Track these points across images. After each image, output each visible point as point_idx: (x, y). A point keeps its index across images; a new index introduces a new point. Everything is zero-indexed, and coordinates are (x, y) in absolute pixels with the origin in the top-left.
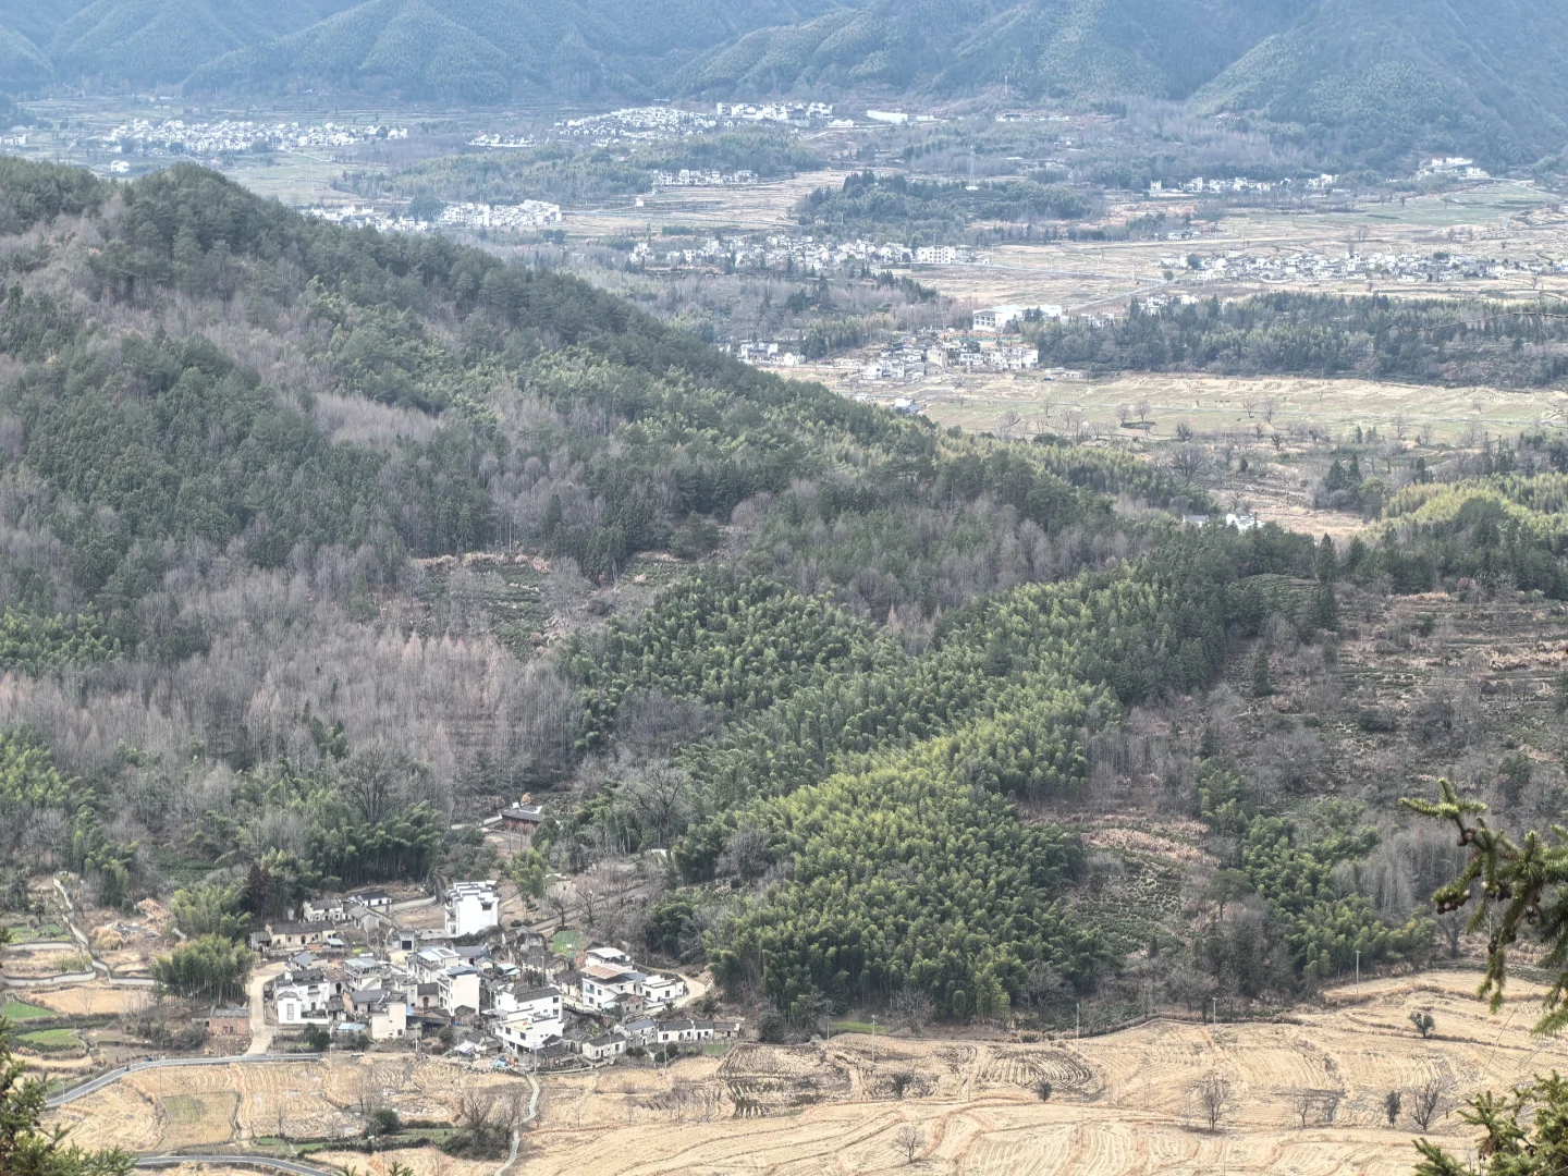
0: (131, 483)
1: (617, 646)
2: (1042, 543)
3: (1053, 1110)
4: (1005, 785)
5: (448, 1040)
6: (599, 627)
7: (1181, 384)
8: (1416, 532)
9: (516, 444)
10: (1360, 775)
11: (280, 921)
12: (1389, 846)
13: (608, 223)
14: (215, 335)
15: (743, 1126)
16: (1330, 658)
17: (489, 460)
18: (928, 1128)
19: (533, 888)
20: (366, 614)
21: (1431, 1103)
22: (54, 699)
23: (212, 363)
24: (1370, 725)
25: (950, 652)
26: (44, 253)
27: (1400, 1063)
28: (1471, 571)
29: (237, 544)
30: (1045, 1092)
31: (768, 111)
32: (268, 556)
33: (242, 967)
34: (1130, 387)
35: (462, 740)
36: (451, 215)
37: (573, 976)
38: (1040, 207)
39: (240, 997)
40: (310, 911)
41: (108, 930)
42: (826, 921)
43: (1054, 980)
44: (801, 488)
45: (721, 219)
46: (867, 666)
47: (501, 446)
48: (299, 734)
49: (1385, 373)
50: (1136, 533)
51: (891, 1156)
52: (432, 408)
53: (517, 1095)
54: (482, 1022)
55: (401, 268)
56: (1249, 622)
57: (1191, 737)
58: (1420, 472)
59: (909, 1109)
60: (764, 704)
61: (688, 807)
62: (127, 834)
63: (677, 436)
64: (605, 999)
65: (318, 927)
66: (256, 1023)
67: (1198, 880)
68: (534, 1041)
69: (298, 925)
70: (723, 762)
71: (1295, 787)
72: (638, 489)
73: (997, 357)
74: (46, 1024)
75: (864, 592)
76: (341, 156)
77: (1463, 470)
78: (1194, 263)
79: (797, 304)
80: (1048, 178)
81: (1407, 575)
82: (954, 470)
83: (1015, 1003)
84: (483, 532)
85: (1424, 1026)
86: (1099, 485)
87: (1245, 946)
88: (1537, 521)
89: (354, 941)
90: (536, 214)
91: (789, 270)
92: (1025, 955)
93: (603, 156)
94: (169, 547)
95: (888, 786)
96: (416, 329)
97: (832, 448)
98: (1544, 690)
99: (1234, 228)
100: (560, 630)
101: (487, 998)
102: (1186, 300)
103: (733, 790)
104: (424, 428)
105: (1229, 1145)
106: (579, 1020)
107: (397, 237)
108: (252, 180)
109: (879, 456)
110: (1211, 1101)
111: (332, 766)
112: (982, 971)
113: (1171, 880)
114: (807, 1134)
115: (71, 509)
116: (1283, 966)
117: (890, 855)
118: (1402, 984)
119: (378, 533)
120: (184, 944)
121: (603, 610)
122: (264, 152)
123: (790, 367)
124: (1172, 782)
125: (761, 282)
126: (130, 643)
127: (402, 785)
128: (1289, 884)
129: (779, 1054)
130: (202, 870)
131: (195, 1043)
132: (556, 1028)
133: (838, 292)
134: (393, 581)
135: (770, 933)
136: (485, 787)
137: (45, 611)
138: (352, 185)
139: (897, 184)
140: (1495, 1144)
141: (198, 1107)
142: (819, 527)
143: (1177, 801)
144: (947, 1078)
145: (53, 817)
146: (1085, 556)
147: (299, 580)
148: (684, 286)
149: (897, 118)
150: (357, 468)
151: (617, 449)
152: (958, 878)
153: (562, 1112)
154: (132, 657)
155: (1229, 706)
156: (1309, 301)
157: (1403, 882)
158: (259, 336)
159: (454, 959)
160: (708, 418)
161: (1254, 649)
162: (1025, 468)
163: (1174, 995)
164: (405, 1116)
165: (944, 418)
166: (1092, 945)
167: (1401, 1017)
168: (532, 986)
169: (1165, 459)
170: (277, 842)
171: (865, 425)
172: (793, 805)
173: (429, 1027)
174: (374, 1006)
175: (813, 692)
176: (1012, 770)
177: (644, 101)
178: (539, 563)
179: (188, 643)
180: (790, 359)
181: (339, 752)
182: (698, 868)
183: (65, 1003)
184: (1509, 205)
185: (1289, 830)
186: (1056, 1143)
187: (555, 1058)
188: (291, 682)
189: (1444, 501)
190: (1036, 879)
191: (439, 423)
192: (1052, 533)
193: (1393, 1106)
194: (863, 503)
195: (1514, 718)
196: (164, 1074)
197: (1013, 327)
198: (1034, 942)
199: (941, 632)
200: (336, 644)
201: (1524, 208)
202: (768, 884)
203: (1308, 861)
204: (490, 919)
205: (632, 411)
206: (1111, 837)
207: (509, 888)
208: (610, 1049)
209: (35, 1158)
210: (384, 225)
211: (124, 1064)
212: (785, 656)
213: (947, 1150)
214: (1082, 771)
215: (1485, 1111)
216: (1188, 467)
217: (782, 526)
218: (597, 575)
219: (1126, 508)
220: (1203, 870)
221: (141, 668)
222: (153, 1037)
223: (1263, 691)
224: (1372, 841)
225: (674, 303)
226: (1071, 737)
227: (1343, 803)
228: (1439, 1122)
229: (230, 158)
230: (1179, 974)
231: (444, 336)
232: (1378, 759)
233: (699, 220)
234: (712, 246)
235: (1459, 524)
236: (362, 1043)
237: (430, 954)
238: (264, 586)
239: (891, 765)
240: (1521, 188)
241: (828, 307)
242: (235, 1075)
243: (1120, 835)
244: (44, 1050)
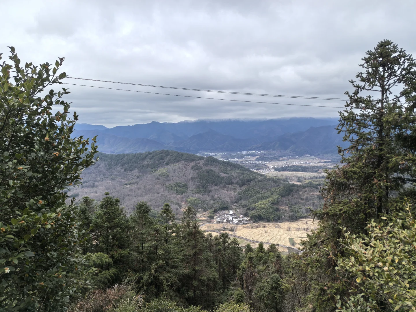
0: (206, 180)
1: (242, 192)
2: (275, 184)
3: (277, 229)
4: (272, 203)
5: (229, 222)
6: (241, 190)
7: (286, 172)
8: (305, 184)
9: (234, 177)
10: (301, 203)
11: (217, 213)
12: (303, 208)
13: (241, 160)
14: (212, 168)
15: (252, 229)
16: (298, 193)
17: (232, 178)
18: (267, 230)
19: (236, 210)
20: (223, 189)
21: (307, 229)
22: (200, 196)
23: (212, 171)
24: (302, 199)
25: (268, 193)
26: (200, 163)
27: (305, 226)
28: (309, 187)
29: (214, 184)
30: (276, 227)
31: (253, 152)
32: (216, 185)
33: (214, 216)
34: (282, 172)
35: (230, 199)
36: (230, 160)
37: (239, 217)
38: (274, 159)
39: (214, 219)
40: (219, 212)
41: (204, 213)
42: (259, 213)
43: (277, 219)
44: (256, 180)
45: (250, 160)
46: (261, 194)
47: (233, 177)
48: (218, 198)
49: (302, 171)
50: (283, 184)
51: (264, 232)
52: (228, 174)
53: (235, 226)
54: (232, 221)
55: (226, 163)
56: (292, 191)
57: (287, 200)
58: (305, 179)
59: (265, 228)
60: (253, 197)
61: (247, 205)
62: (205, 206)
63: (246, 176)
64: (241, 219)
65: (220, 213)
66: (215, 220)
67: (288, 211)
68: (236, 222)
69: (218, 213)
70: (251, 201)
71: (296, 204)
72: (244, 180)
73: (271, 170)
74: (199, 220)
75: (261, 188)
76: (221, 155)
77: (309, 179)
78: (287, 163)
79: (256, 166)
80: (275, 156)
81: (304, 187)
82: (268, 179)
83: (273, 220)
84: (232, 183)
85: (307, 223)
86: (280, 180)
87: (292, 216)
88: (315, 183)
89: (222, 214)
90: (236, 159)
91: (255, 163)
92: (274, 216)
93: (241, 155)
94: (209, 184)
95: (263, 203)
96: (227, 168)
97: (259, 177)
98: (316, 196)
99: (290, 160)
100: (238, 191)
101: (232, 219)
102: (286, 166)
103: (251, 203)
104: (227, 175)
105: (291, 232)
106: (239, 221)
107: (226, 161)
108: (215, 157)
109: (262, 178)
110: (289, 228)
111: (221, 201)
112: (271, 218)
113: (286, 211)
114: (257, 230)
115: (202, 181)
116: (295, 218)
117: (263, 208)
118: (304, 219)
119: (224, 183)
120: (209, 214)
121: (241, 189)
122: (216, 155)
123: (255, 171)
124: (286, 203)
125: (253, 164)
126: (206, 191)
127: (226, 203)
128: (295, 211)
129: (255, 224)
130: (211, 209)
131: (210, 222)
132: (238, 221)
133: (259, 165)
134: (225, 187)
135: (254, 214)
136: (232, 203)
137: (200, 189)
138: (222, 157)
139: (263, 157)
140: (313, 233)
141: (211, 227)
142: (257, 183)
143: (286, 205)
144: (268, 226)
145: (200, 205)
146: (279, 185)
147: (218, 187)
148: (247, 165)
149: (263, 152)
150: (222, 178)
151: (242, 177)
152: (269, 210)
153: (238, 228)
154: (206, 193)
155: (290, 197)
156: (296, 166)
157: (305, 211)
158: (215, 169)
159: (230, 216)
160: (249, 175)
161: (292, 193)
162: (274, 179)
163: (286, 220)
164: (226, 228)
165: (267, 175)
166: (279, 216)
167: (305, 222)
168: (236, 218)
169: (285, 178)
170: (217, 207)
171: (261, 175)
172: (256, 204)
173: (228, 221)
174: (224, 219)
175: (257, 196)
176: (273, 202)
177: (244, 151)
178: (236, 186)
179: (210, 191)
180: (255, 170)
181: (221, 200)
182: (248, 209)
183: (201, 219)
184: (312, 158)
185: (295, 207)
186: (277, 231)
187: (238, 224)
188: (218, 195)
189: (307, 181)
190: (275, 210)
191: (228, 175)
192: (276, 184)
193: (304, 229)
194: (261, 181)
195: (313, 198)
196: (208, 224)
197: (273, 168)
198: (275, 215)
199: (267, 191)
200: (221, 192)
201: (313, 159)
202: (254, 211)
203: (297, 209)
204: (232, 213)
205: (243, 174)
206: (281, 207)
207: (234, 210)
208: (242, 223)
209: (199, 231)
210: (225, 160)
211: (205, 223)
212: (255, 193)
213: (268, 232)
214: (278, 202)
215: (312, 231)
216: (287, 179)
217: (255, 183)
218: (240, 187)
219: (282, 182)
220: (288, 210)
221: (207, 193)
222: (207, 221)
223: (293, 196)
224: (302, 208)
225: (246, 166)
226: (278, 200)
227: (300, 205)
228: (308, 230)
229: (213, 155)
230: (287, 218)
231: (229, 169)
232: (302, 202)
233: (248, 160)
234: (249, 162)
235: (308, 183)
236: (223, 222)
237: (228, 215)
238: (216, 187)
239: (263, 201)
240: (313, 157)
241: (258, 166)
242: (213, 225)
243: (282, 207)
244: (199, 222)
